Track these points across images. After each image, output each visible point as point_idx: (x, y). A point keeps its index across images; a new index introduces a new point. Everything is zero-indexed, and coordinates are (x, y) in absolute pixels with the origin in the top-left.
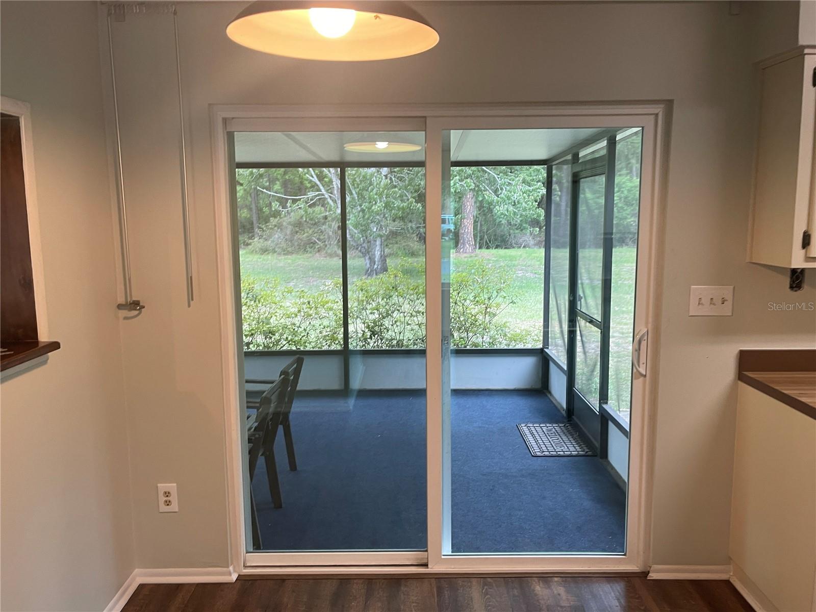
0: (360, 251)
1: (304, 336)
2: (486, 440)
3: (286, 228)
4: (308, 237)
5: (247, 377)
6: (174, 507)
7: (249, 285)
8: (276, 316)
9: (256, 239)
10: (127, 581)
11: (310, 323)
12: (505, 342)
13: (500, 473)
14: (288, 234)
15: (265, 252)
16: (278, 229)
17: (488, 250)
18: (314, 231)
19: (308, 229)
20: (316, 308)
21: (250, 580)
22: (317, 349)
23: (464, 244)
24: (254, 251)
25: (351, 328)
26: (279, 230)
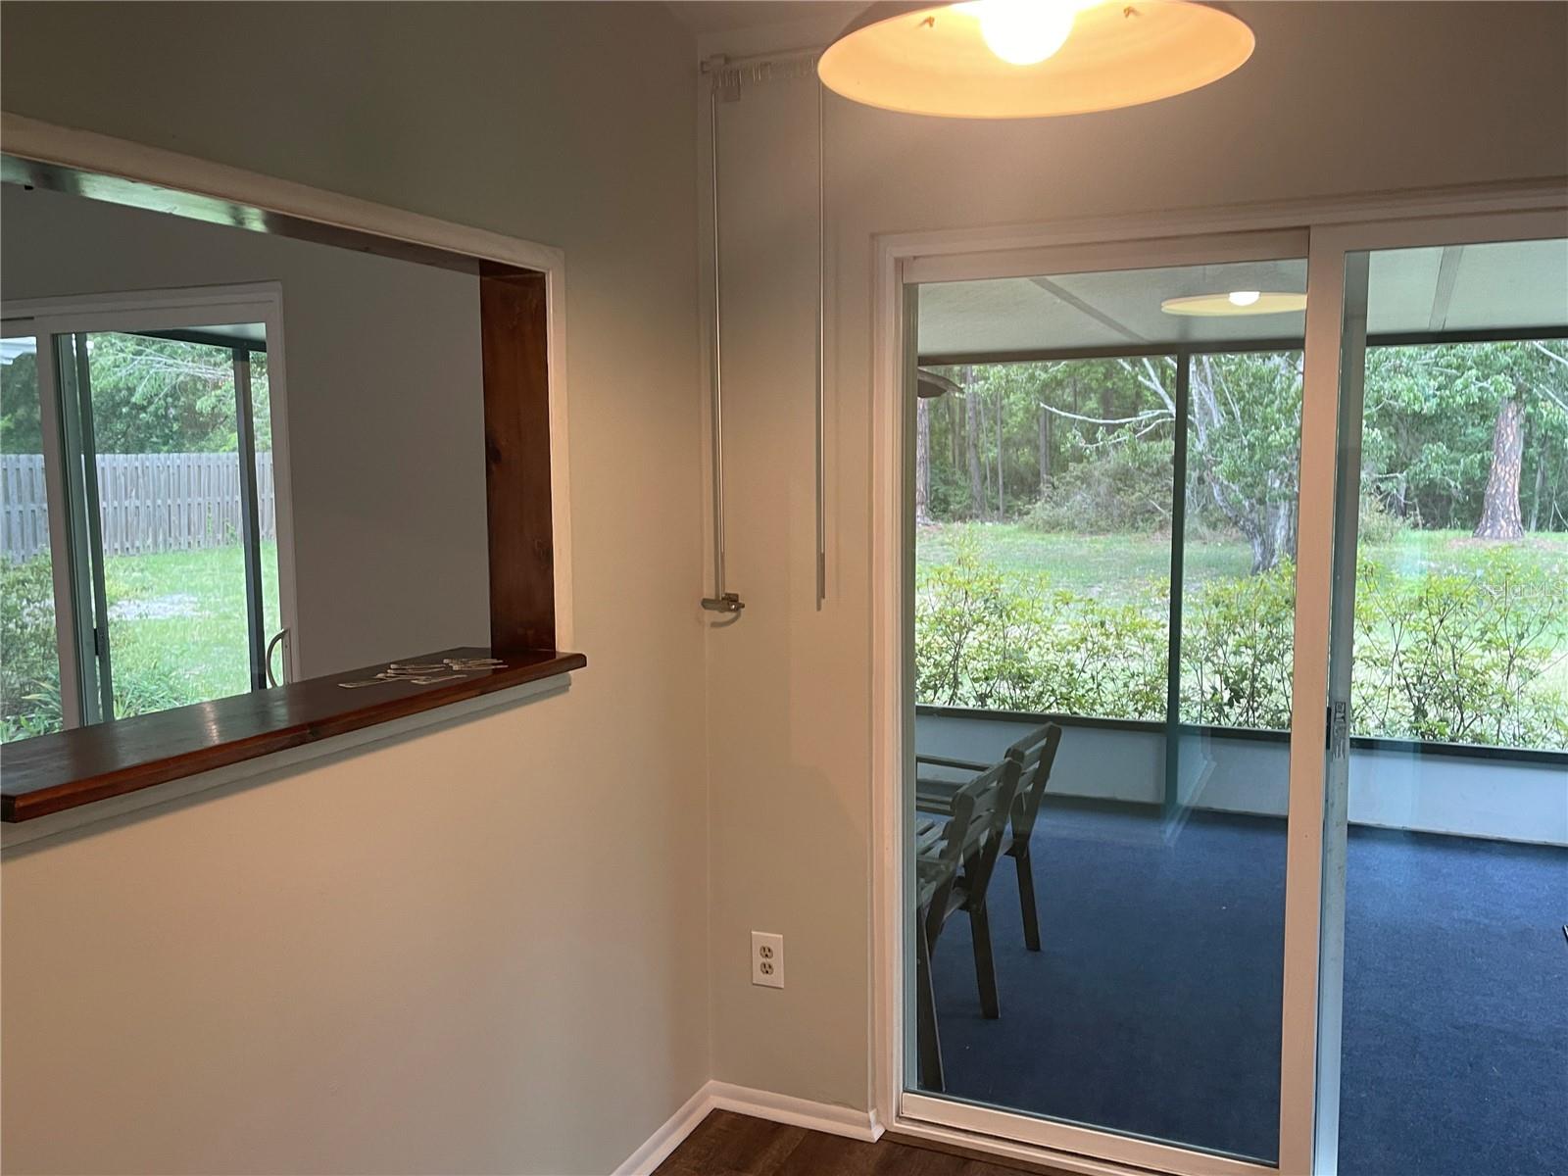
0: (1243, 529)
1: (1092, 689)
2: (1477, 952)
3: (1099, 482)
4: (1140, 499)
5: (919, 752)
6: (778, 978)
7: (992, 584)
8: (1039, 646)
9: (1039, 504)
10: (693, 1098)
11: (1105, 664)
12: (1557, 738)
13: (1500, 1031)
14: (1102, 493)
15: (1053, 528)
16: (1082, 484)
17: (1561, 534)
18: (1153, 488)
19: (1143, 485)
20: (1119, 636)
21: (904, 1145)
22: (1114, 718)
23: (1494, 518)
24: (1034, 527)
25: (1187, 682)
26: (1085, 486)
